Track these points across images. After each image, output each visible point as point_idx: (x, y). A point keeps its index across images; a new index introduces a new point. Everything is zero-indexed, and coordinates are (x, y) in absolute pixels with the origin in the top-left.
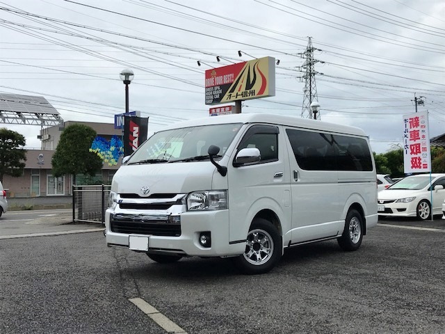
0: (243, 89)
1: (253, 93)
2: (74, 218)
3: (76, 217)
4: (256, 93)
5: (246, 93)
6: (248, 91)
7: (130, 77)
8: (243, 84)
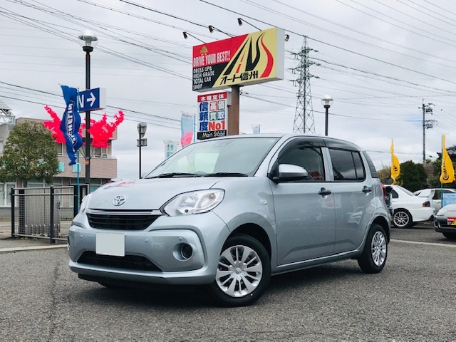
0: (243, 70)
1: (255, 74)
2: (13, 231)
3: (17, 231)
4: (260, 75)
5: (246, 74)
6: (249, 72)
7: (93, 44)
8: (242, 62)
